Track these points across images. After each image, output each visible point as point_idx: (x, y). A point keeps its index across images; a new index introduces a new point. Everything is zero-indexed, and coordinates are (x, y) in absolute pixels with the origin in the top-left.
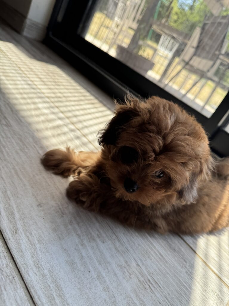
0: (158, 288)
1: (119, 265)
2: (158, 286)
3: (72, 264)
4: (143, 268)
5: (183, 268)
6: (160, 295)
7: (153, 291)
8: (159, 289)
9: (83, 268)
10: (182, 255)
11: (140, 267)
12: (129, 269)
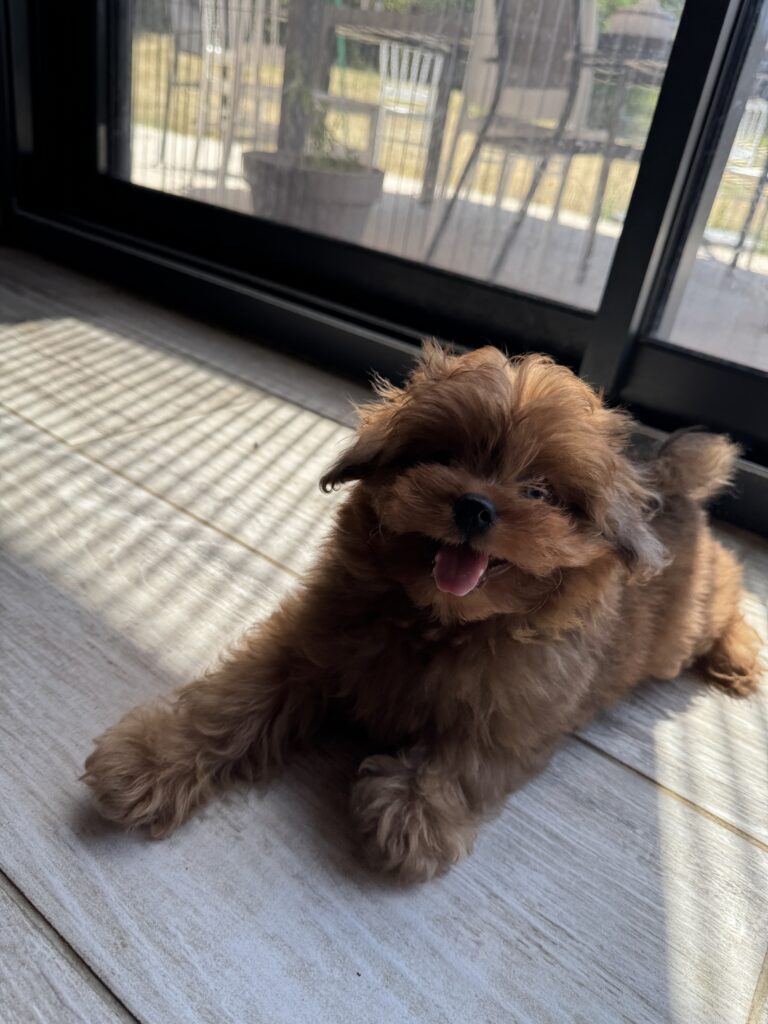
0: (565, 941)
1: (438, 920)
2: (564, 936)
3: (303, 970)
4: (510, 899)
5: (627, 851)
6: (574, 960)
7: (553, 957)
8: (570, 944)
9: (338, 971)
10: (617, 810)
11: (499, 901)
12: (469, 919)
